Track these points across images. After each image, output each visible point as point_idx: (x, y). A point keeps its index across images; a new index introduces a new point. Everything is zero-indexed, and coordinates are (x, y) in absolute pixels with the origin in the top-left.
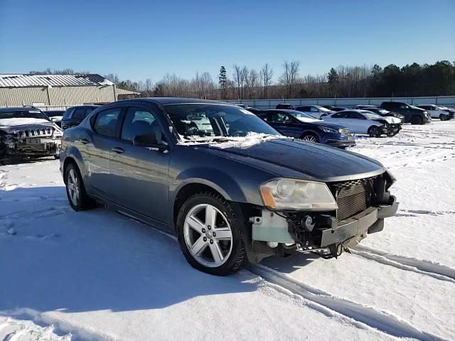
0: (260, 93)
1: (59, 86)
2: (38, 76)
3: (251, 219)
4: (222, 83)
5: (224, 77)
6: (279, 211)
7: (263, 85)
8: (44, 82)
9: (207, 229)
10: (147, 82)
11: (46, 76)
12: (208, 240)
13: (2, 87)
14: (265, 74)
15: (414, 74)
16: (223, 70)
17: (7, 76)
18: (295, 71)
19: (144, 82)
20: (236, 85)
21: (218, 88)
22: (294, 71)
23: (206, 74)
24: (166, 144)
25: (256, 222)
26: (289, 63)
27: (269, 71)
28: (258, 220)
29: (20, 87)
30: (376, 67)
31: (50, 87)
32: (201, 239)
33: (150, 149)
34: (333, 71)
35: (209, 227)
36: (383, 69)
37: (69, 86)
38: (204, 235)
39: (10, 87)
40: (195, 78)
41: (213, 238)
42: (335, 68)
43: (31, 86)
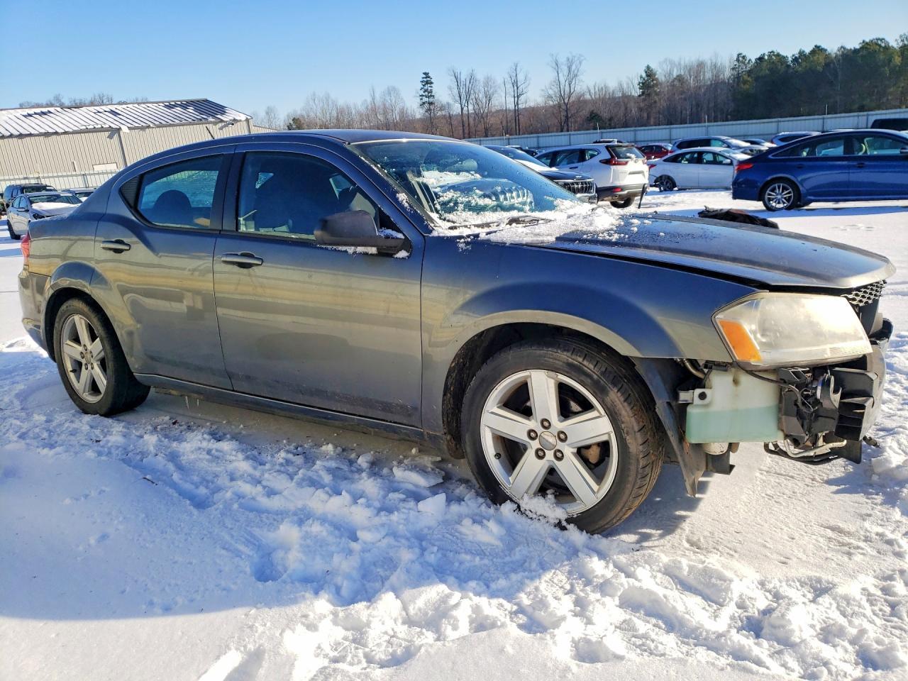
0: (504, 123)
1: (142, 128)
2: (92, 108)
3: (684, 396)
4: (426, 106)
5: (429, 94)
6: (765, 371)
7: (511, 106)
8: (110, 122)
9: (539, 430)
10: (267, 113)
11: (107, 108)
12: (550, 455)
13: (3, 137)
14: (515, 84)
15: (820, 68)
16: (427, 80)
17: (31, 111)
18: (576, 76)
19: (262, 114)
20: (456, 109)
21: (418, 116)
22: (572, 76)
23: (391, 91)
24: (400, 236)
25: (697, 401)
26: (562, 60)
27: (521, 78)
28: (702, 396)
29: (66, 133)
30: (741, 58)
31: (125, 129)
32: (529, 456)
33: (351, 250)
34: (650, 73)
35: (546, 424)
36: (754, 61)
37: (161, 126)
38: (535, 445)
39: (47, 134)
40: (369, 99)
41: (560, 446)
42: (653, 66)
43: (87, 131)
